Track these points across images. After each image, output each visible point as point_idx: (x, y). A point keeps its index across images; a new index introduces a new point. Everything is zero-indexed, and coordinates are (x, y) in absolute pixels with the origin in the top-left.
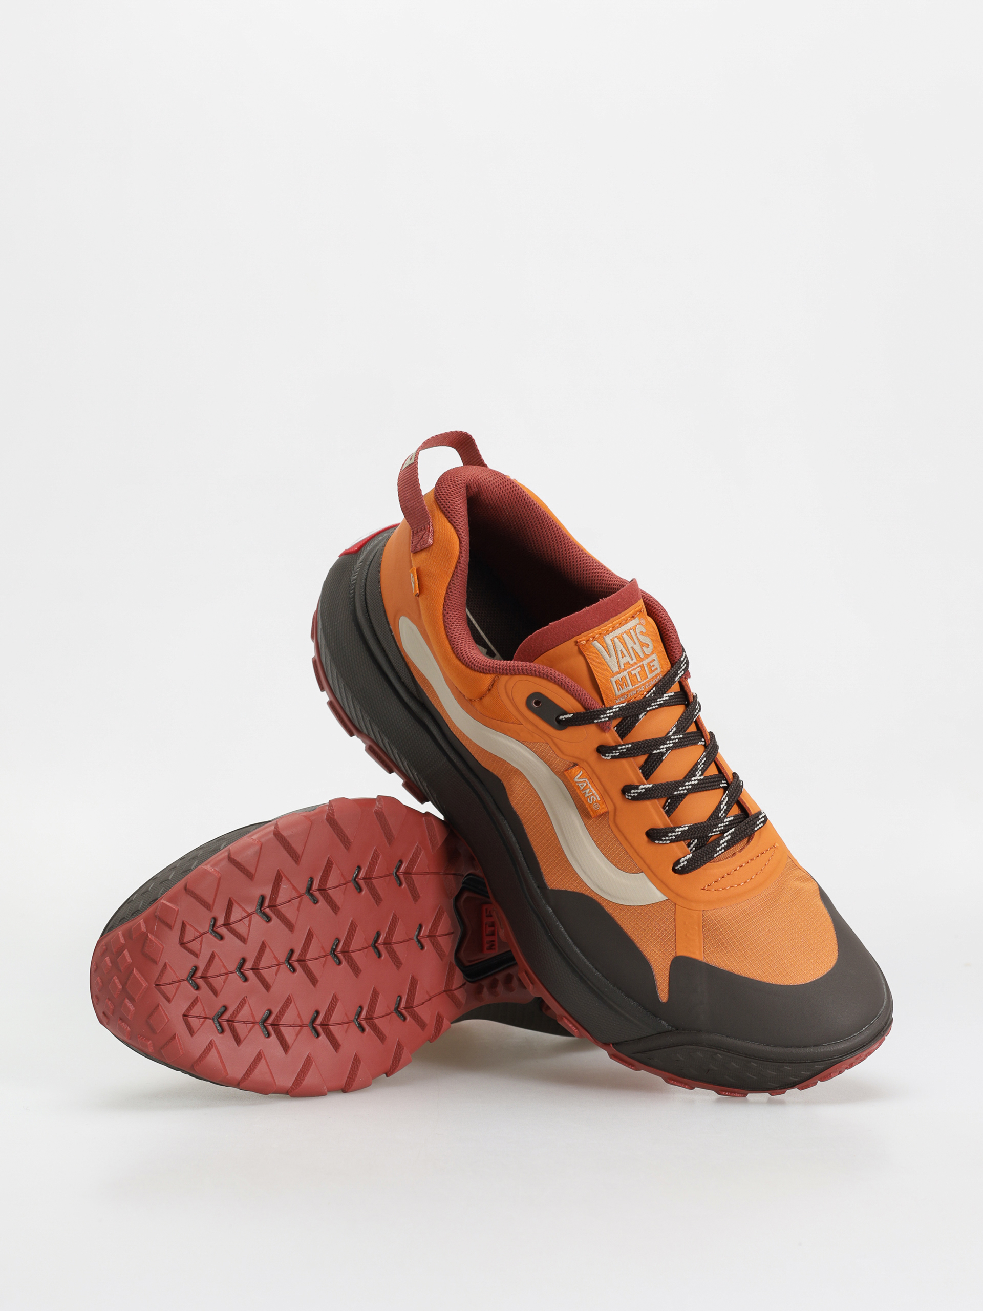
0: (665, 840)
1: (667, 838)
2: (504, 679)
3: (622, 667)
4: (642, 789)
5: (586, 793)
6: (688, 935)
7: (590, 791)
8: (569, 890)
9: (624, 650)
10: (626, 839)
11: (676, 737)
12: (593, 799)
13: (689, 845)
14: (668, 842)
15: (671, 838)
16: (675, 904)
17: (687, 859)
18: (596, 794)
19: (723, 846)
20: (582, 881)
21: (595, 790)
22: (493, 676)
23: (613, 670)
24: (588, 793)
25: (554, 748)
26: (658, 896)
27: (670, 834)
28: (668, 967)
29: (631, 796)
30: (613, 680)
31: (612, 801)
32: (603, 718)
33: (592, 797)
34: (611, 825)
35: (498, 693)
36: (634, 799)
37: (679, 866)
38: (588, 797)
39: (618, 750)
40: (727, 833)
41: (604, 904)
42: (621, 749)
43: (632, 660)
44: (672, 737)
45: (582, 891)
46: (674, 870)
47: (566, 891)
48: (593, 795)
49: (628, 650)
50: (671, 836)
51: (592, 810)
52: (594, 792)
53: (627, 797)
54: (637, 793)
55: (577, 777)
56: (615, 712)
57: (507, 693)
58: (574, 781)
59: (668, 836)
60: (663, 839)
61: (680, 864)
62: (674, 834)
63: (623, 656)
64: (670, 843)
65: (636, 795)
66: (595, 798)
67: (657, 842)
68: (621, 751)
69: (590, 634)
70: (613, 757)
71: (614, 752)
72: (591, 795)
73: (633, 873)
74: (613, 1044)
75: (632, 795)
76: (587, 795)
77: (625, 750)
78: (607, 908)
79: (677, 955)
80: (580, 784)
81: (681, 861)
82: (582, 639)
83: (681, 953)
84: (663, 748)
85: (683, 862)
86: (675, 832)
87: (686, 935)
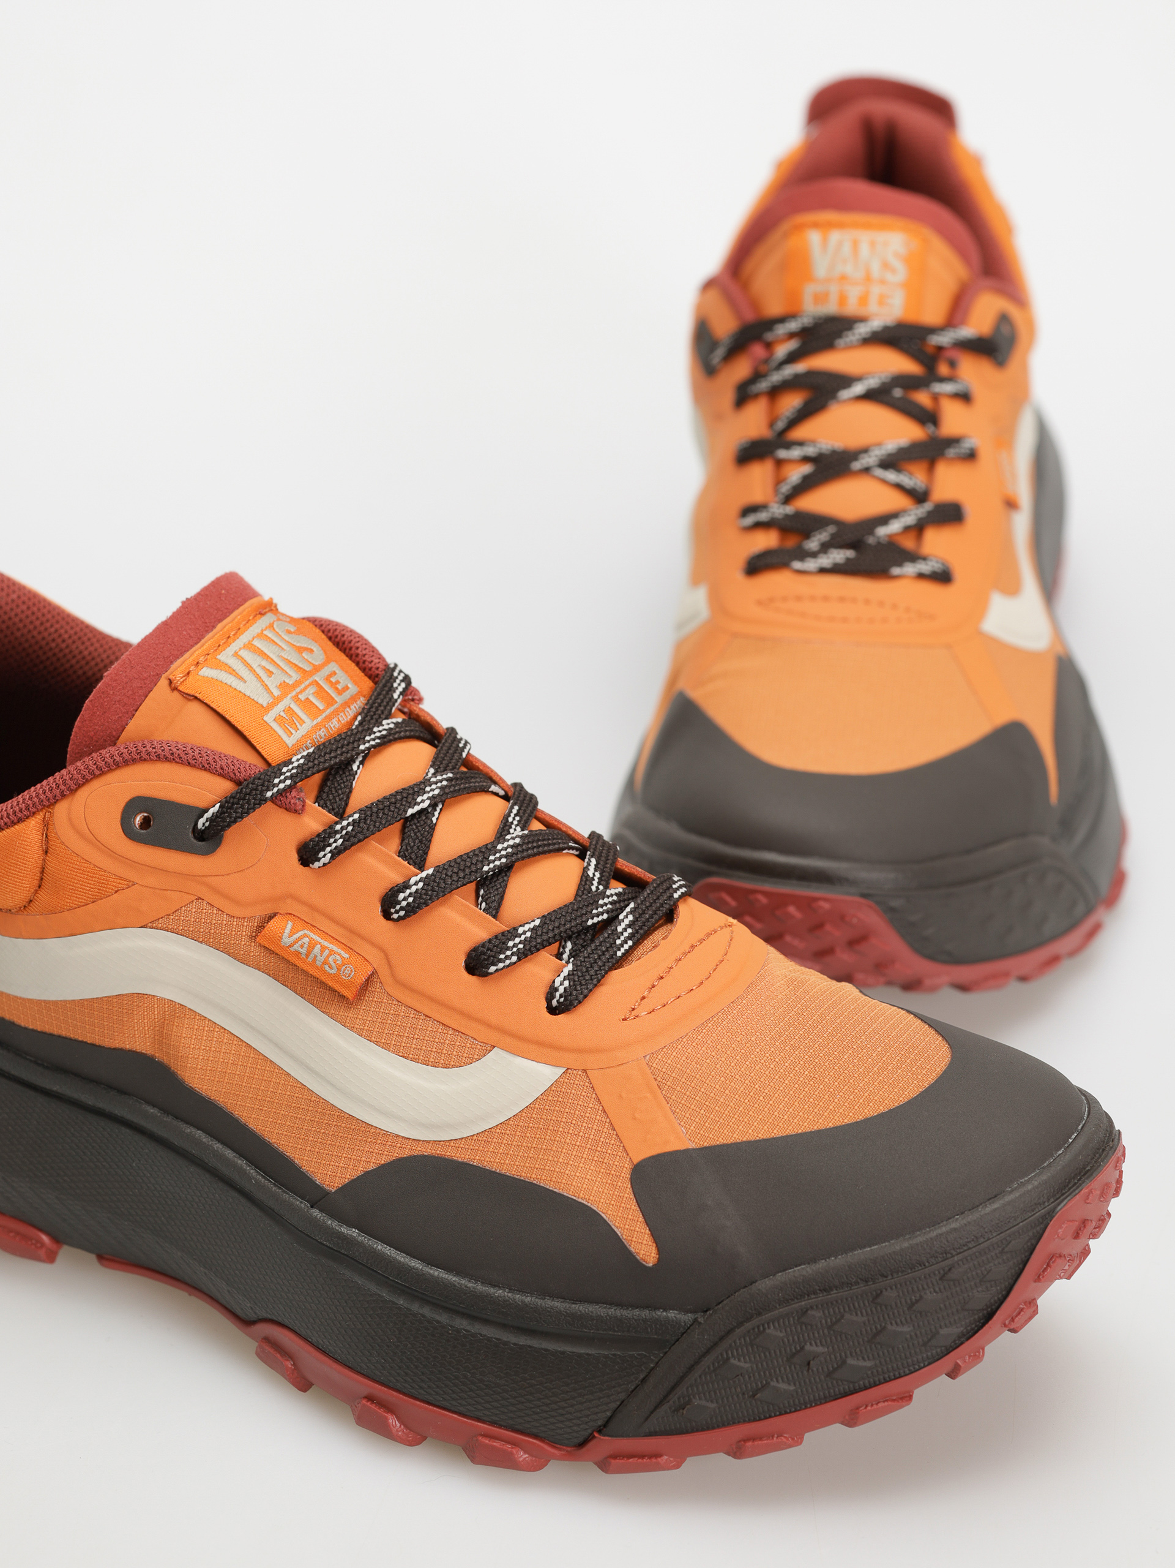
0: (507, 957)
1: (509, 953)
2: (61, 809)
3: (276, 693)
4: (416, 883)
5: (316, 956)
6: (637, 1116)
7: (323, 948)
8: (372, 1167)
9: (264, 663)
10: (432, 999)
11: (439, 778)
12: (335, 961)
13: (559, 956)
14: (514, 959)
15: (515, 949)
16: (585, 1071)
17: (567, 974)
18: (335, 948)
19: (626, 934)
20: (387, 1134)
21: (331, 943)
22: (39, 817)
23: (260, 701)
24: (321, 955)
25: (218, 902)
26: (546, 1074)
27: (511, 944)
28: (629, 1194)
29: (402, 909)
30: (269, 718)
31: (372, 944)
32: (281, 784)
33: (331, 959)
34: (391, 991)
35: (63, 844)
36: (411, 911)
37: (557, 995)
38: (324, 963)
39: (337, 832)
40: (624, 913)
41: (450, 1153)
42: (342, 828)
43: (290, 676)
44: (433, 779)
45: (397, 1154)
46: (552, 1011)
47: (367, 1174)
48: (332, 953)
49: (273, 662)
50: (515, 945)
51: (342, 984)
52: (331, 946)
53: (395, 916)
54: (410, 895)
55: (285, 934)
56: (298, 766)
57: (79, 833)
58: (282, 948)
59: (508, 949)
60: (502, 956)
61: (556, 990)
62: (517, 940)
63: (270, 673)
64: (519, 959)
65: (411, 899)
66: (338, 957)
67: (492, 969)
68: (344, 832)
69: (188, 658)
70: (335, 854)
71: (332, 840)
72: (328, 956)
73: (477, 1060)
74: (600, 1432)
75: (404, 903)
76: (320, 959)
77: (350, 828)
78: (459, 1156)
79: (635, 1162)
80: (297, 947)
81: (557, 984)
82: (176, 670)
83: (640, 1154)
84: (423, 802)
85: (562, 987)
86: (520, 936)
87: (634, 1118)
